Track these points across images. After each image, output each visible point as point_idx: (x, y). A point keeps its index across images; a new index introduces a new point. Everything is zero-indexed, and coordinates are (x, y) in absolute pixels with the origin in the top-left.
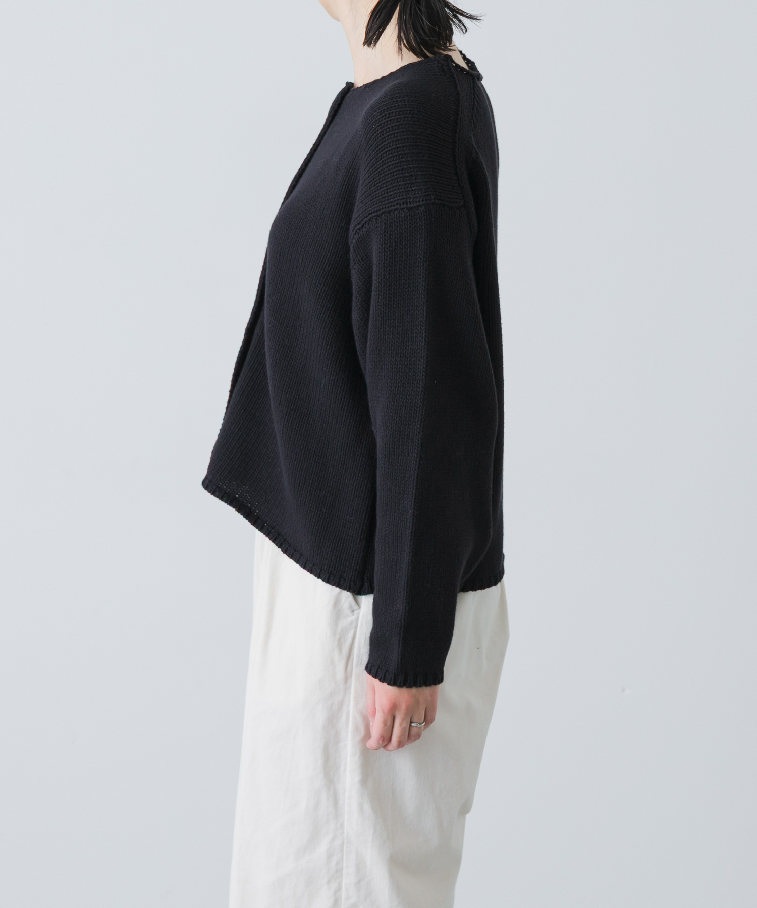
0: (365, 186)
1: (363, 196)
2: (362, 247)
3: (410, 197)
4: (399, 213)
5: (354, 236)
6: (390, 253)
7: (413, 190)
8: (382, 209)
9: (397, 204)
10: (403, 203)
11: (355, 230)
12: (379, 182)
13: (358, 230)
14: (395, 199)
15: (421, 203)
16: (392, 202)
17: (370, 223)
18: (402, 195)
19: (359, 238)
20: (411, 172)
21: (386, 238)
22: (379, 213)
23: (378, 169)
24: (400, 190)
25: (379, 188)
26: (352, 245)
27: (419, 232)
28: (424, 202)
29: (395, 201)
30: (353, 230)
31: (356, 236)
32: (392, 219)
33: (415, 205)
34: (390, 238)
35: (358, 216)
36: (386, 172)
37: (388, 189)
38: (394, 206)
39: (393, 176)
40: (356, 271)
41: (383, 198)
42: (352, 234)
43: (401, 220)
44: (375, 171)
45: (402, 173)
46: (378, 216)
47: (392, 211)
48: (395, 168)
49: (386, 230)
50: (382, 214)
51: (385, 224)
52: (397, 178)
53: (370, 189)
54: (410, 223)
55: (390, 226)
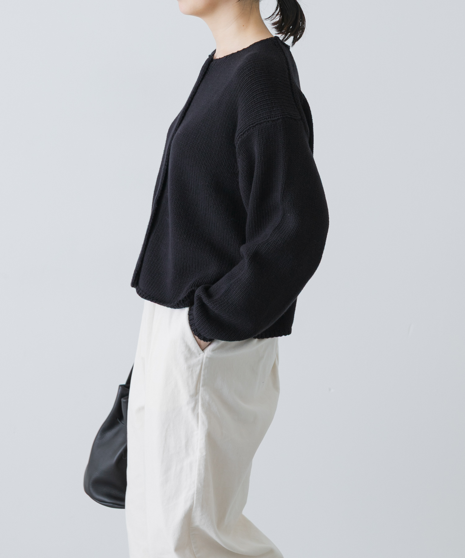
0: (243, 111)
1: (243, 117)
2: (244, 145)
3: (273, 115)
4: (266, 123)
5: (238, 139)
6: (263, 146)
7: (274, 111)
8: (256, 122)
9: (265, 119)
10: (269, 118)
11: (239, 136)
12: (252, 108)
13: (241, 136)
14: (263, 116)
15: (280, 117)
16: (261, 118)
17: (249, 131)
18: (268, 114)
19: (242, 140)
20: (271, 101)
21: (260, 138)
22: (254, 125)
23: (250, 101)
24: (266, 111)
25: (252, 111)
26: (237, 144)
27: (279, 133)
28: (281, 116)
29: (263, 117)
30: (238, 136)
31: (240, 139)
32: (262, 127)
33: (276, 118)
34: (262, 137)
35: (240, 128)
36: (256, 102)
37: (258, 111)
38: (263, 120)
39: (261, 104)
40: (241, 159)
41: (256, 116)
42: (237, 139)
43: (268, 127)
44: (249, 102)
45: (266, 102)
46: (254, 126)
47: (262, 123)
48: (261, 99)
49: (259, 133)
50: (256, 125)
51: (258, 130)
52: (264, 105)
53: (246, 112)
54: (274, 129)
55: (261, 131)
